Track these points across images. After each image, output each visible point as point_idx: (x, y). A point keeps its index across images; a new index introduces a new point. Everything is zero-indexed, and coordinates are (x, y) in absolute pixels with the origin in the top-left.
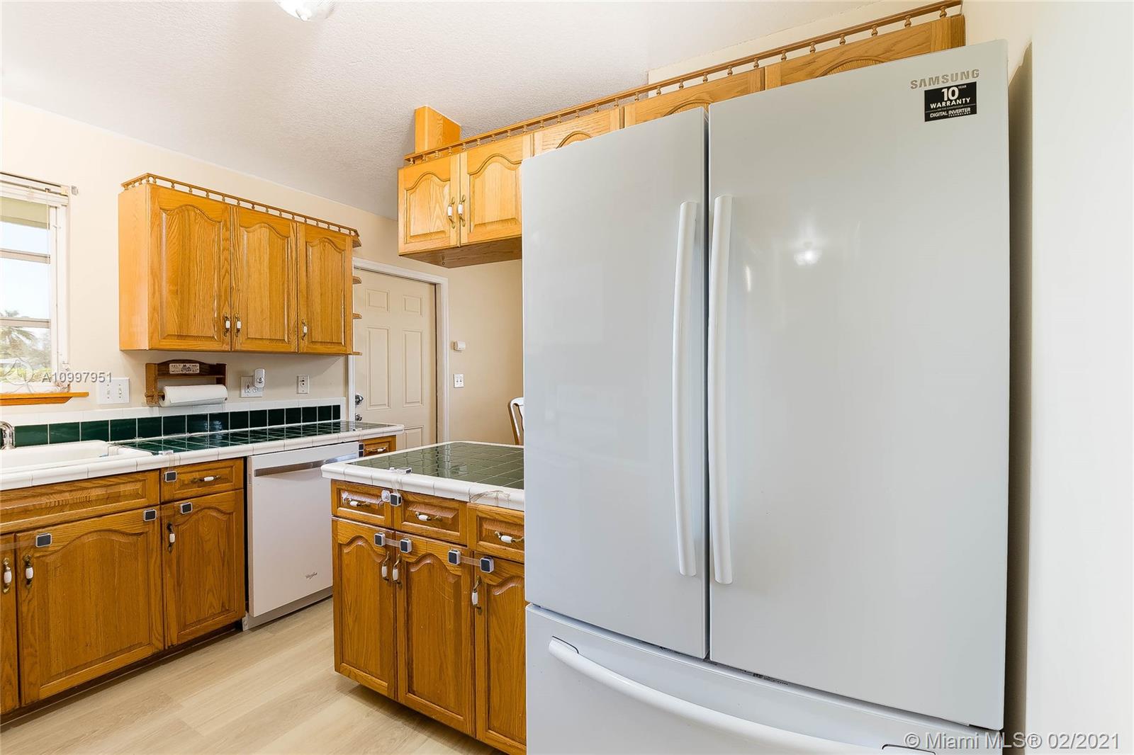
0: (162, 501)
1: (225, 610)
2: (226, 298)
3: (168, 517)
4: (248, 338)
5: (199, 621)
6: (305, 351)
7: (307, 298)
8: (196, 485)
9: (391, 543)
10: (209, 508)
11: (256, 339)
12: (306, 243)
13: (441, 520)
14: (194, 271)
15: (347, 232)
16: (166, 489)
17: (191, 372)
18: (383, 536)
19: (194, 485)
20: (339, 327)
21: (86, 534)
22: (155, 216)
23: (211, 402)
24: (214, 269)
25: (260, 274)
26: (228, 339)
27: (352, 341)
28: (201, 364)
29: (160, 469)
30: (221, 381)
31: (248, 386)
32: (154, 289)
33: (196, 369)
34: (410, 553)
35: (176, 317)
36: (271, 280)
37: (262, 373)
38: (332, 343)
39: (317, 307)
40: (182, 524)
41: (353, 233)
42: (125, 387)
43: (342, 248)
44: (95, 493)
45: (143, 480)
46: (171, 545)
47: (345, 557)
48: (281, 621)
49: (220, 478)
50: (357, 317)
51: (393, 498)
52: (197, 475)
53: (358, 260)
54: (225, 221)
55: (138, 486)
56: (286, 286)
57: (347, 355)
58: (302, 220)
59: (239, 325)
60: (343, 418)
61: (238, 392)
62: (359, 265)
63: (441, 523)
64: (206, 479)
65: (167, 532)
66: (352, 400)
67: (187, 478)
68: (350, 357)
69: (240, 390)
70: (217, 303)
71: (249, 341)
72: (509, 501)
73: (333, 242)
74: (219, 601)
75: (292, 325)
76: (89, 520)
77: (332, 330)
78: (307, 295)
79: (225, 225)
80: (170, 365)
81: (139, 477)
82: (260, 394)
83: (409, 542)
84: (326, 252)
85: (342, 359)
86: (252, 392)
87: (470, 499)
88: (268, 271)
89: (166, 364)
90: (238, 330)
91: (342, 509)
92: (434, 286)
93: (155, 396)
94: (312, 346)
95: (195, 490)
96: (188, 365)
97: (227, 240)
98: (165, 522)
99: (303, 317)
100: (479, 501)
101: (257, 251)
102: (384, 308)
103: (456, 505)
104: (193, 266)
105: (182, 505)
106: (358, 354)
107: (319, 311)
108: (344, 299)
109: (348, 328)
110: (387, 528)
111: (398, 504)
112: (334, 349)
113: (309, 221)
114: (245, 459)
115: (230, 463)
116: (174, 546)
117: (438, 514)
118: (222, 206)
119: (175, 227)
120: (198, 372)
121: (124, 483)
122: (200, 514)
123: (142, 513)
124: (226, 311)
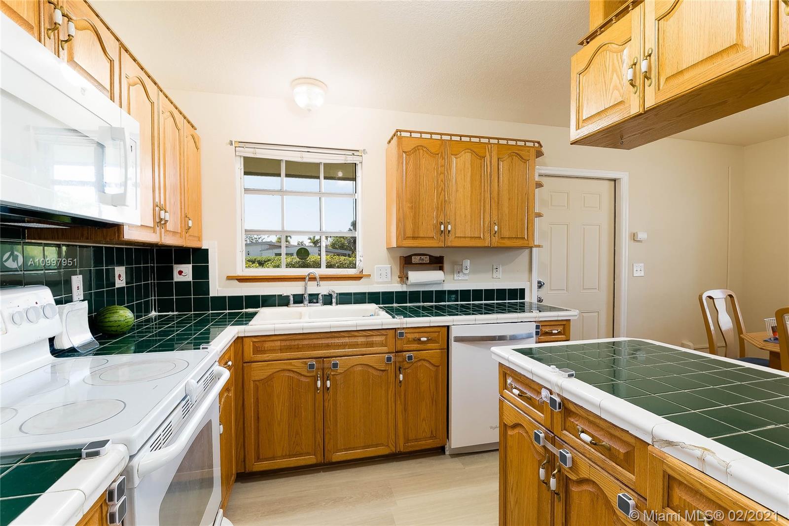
0: (396, 350)
1: (432, 437)
2: (442, 209)
3: (399, 362)
4: (456, 237)
5: (417, 439)
6: (496, 245)
7: (498, 203)
8: (417, 342)
9: (550, 447)
10: (424, 360)
11: (461, 237)
12: (498, 159)
13: (609, 449)
14: (422, 191)
15: (531, 144)
16: (399, 342)
17: (424, 262)
18: (542, 435)
19: (415, 342)
20: (523, 224)
21: (356, 365)
22: (400, 157)
23: (435, 282)
24: (435, 188)
25: (464, 188)
26: (442, 238)
27: (533, 235)
28: (430, 256)
29: (395, 329)
30: (441, 269)
31: (459, 272)
32: (399, 206)
33: (426, 260)
34: (570, 468)
35: (411, 225)
36: (472, 192)
37: (467, 263)
38: (517, 238)
39: (506, 210)
40: (407, 369)
41: (537, 145)
42: (389, 271)
43: (528, 158)
44: (361, 340)
45: (385, 335)
46: (400, 382)
47: (509, 438)
48: (471, 456)
49: (431, 339)
50: (539, 215)
51: (553, 401)
52: (417, 336)
53: (541, 168)
54: (442, 153)
55: (382, 338)
56: (483, 194)
57: (531, 248)
58: (496, 141)
59: (449, 228)
60: (527, 299)
61: (452, 276)
62: (543, 172)
63: (609, 452)
64: (422, 339)
65: (398, 372)
66: (535, 285)
67: (411, 336)
68: (534, 250)
69: (454, 275)
70: (436, 213)
71: (457, 239)
72: (727, 474)
73: (519, 155)
74: (429, 430)
75: (486, 225)
76: (356, 357)
77: (517, 227)
78: (498, 200)
79: (442, 155)
80: (413, 257)
81: (383, 332)
82: (466, 277)
83: (568, 455)
84: (514, 164)
85: (527, 251)
86: (461, 277)
87: (653, 442)
88: (470, 186)
89: (410, 257)
90: (449, 231)
91: (507, 391)
92: (613, 182)
93: (404, 278)
94: (501, 241)
95: (415, 346)
96: (422, 257)
97: (442, 166)
98: (398, 365)
99: (495, 218)
100: (667, 450)
101: (462, 171)
102: (565, 206)
103: (632, 441)
104: (422, 189)
105: (407, 355)
106: (539, 246)
107: (507, 213)
108: (527, 201)
109: (530, 226)
110: (546, 429)
111: (558, 410)
112: (519, 243)
113: (501, 142)
114: (448, 327)
115: (438, 329)
116: (403, 383)
117: (606, 442)
118: (440, 142)
119: (411, 163)
120: (428, 262)
121: (376, 335)
122: (419, 364)
123: (385, 356)
124: (441, 219)
